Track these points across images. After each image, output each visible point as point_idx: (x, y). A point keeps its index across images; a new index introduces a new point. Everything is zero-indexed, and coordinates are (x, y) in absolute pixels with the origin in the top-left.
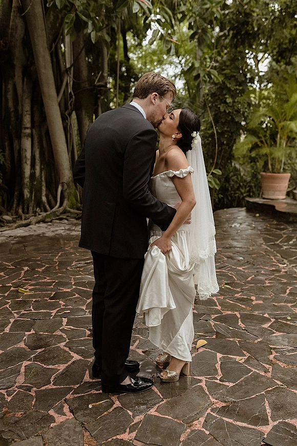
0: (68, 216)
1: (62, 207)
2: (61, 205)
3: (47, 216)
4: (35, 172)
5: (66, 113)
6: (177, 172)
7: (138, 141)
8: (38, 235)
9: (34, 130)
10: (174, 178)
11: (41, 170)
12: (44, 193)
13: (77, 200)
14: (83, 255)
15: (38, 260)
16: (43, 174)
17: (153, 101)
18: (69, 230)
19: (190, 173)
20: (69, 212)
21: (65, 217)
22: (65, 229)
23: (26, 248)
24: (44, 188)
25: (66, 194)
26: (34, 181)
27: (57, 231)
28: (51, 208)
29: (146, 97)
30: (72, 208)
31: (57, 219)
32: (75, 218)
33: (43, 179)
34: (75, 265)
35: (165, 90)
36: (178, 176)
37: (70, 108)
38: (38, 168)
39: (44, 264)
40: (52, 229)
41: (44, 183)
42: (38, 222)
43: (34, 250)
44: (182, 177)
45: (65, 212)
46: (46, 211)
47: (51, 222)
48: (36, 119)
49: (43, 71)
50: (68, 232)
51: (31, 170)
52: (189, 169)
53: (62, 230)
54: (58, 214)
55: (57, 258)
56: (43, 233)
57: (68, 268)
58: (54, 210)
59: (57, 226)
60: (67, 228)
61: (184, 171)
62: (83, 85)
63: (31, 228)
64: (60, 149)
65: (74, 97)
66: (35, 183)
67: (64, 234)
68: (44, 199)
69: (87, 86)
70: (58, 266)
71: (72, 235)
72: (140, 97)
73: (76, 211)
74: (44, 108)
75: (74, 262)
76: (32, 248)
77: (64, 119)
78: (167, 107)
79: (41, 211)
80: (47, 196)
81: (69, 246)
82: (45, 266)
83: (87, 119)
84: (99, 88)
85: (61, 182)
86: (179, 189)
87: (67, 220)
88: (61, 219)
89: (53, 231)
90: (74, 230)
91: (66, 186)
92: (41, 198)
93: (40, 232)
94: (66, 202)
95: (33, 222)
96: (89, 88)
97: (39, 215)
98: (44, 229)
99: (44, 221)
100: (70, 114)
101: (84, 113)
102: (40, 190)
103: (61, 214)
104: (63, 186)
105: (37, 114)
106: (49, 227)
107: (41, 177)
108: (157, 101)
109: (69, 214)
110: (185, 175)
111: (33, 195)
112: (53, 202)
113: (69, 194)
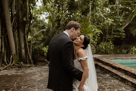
0: (15, 67)
1: (12, 64)
2: (12, 63)
3: (7, 67)
4: (2, 51)
5: (14, 30)
6: (82, 58)
7: (66, 47)
8: (5, 75)
9: (2, 36)
10: (80, 61)
11: (4, 50)
12: (5, 58)
13: (17, 60)
14: (25, 83)
15: (8, 86)
16: (5, 51)
17: (73, 31)
18: (16, 72)
19: (87, 58)
20: (15, 65)
21: (14, 67)
22: (15, 72)
23: (1, 81)
24: (5, 57)
25: (14, 59)
26: (2, 54)
27: (12, 73)
28: (8, 64)
29: (70, 29)
30: (16, 63)
31: (11, 68)
32: (17, 67)
33: (5, 53)
34: (23, 88)
35: (77, 27)
36: (82, 60)
37: (15, 28)
38: (3, 49)
39: (10, 88)
40: (10, 72)
41: (5, 55)
42: (4, 70)
43: (5, 82)
44: (83, 60)
45: (14, 65)
46: (6, 65)
47: (9, 69)
48: (3, 32)
49: (7, 15)
50: (16, 73)
51: (1, 50)
52: (86, 57)
53: (14, 72)
54: (11, 66)
55: (15, 85)
56: (7, 74)
57: (21, 89)
58: (9, 64)
59: (11, 71)
60: (15, 71)
61: (84, 58)
62: (20, 21)
63: (1, 72)
64: (12, 43)
65: (17, 25)
66: (2, 55)
67: (15, 74)
68: (5, 60)
69: (21, 21)
70: (16, 88)
71: (18, 75)
72: (68, 29)
73: (18, 65)
74: (6, 28)
75: (22, 86)
76: (4, 81)
77: (13, 32)
78: (78, 33)
79: (4, 65)
80: (6, 59)
81: (19, 79)
82: (11, 89)
83: (21, 32)
84: (25, 22)
85: (12, 54)
86: (82, 65)
87: (15, 68)
88: (12, 68)
89: (10, 73)
90: (18, 72)
91: (14, 56)
92: (4, 60)
93: (5, 73)
94: (14, 62)
95: (2, 69)
96: (22, 22)
97: (4, 66)
98: (7, 72)
99: (6, 69)
100: (15, 30)
101: (20, 30)
102: (4, 57)
103: (12, 66)
104: (13, 56)
105: (3, 30)
106: (8, 71)
107: (4, 52)
108: (74, 31)
109: (15, 66)
110: (85, 59)
111: (1, 59)
112: (9, 61)
113: (15, 58)
